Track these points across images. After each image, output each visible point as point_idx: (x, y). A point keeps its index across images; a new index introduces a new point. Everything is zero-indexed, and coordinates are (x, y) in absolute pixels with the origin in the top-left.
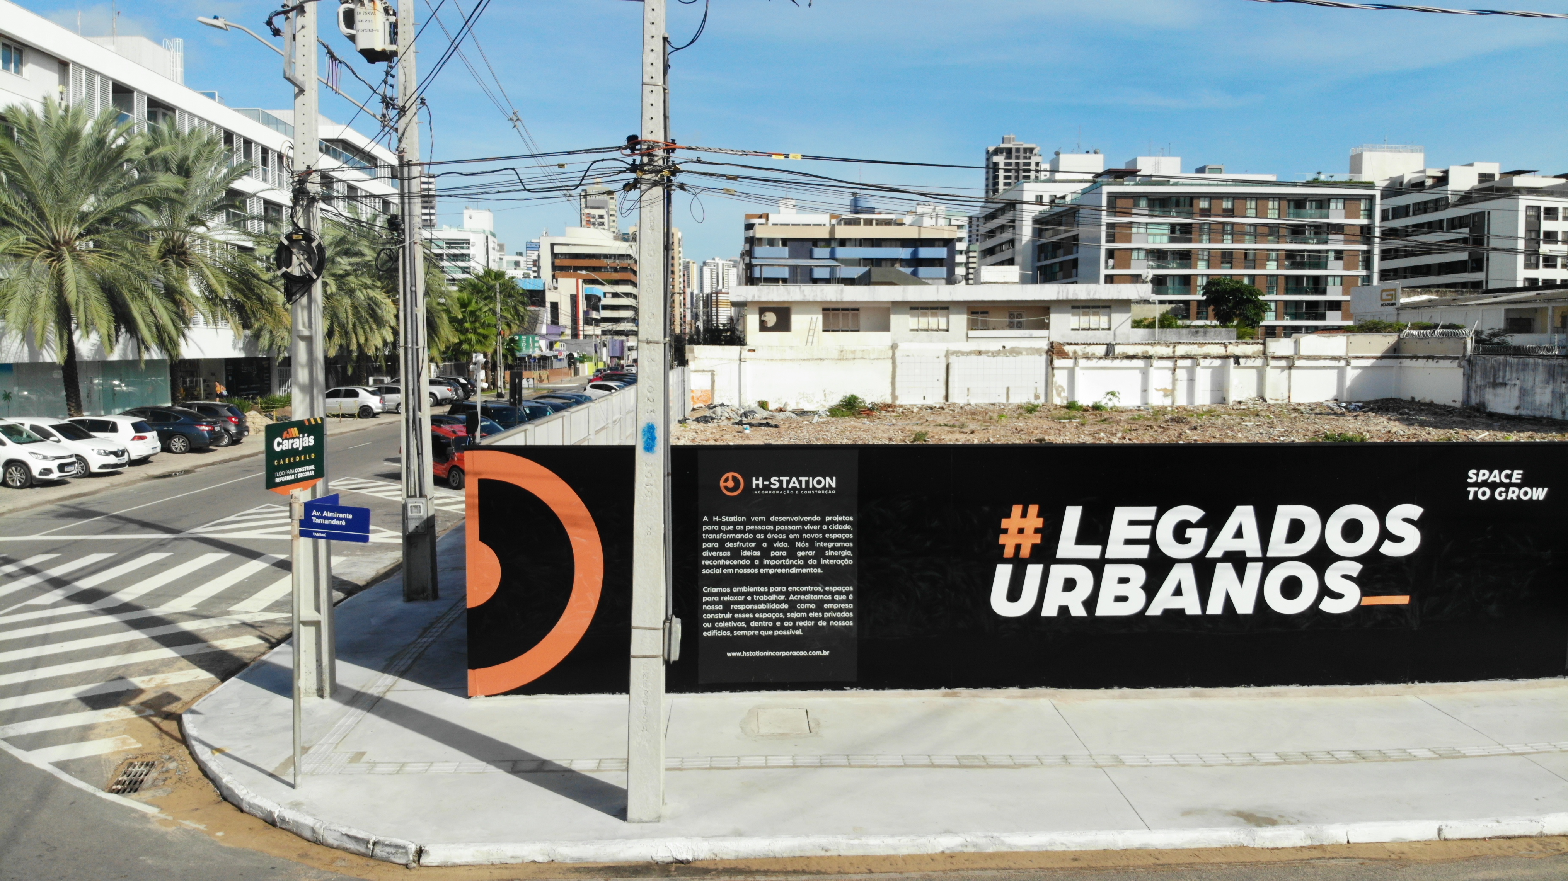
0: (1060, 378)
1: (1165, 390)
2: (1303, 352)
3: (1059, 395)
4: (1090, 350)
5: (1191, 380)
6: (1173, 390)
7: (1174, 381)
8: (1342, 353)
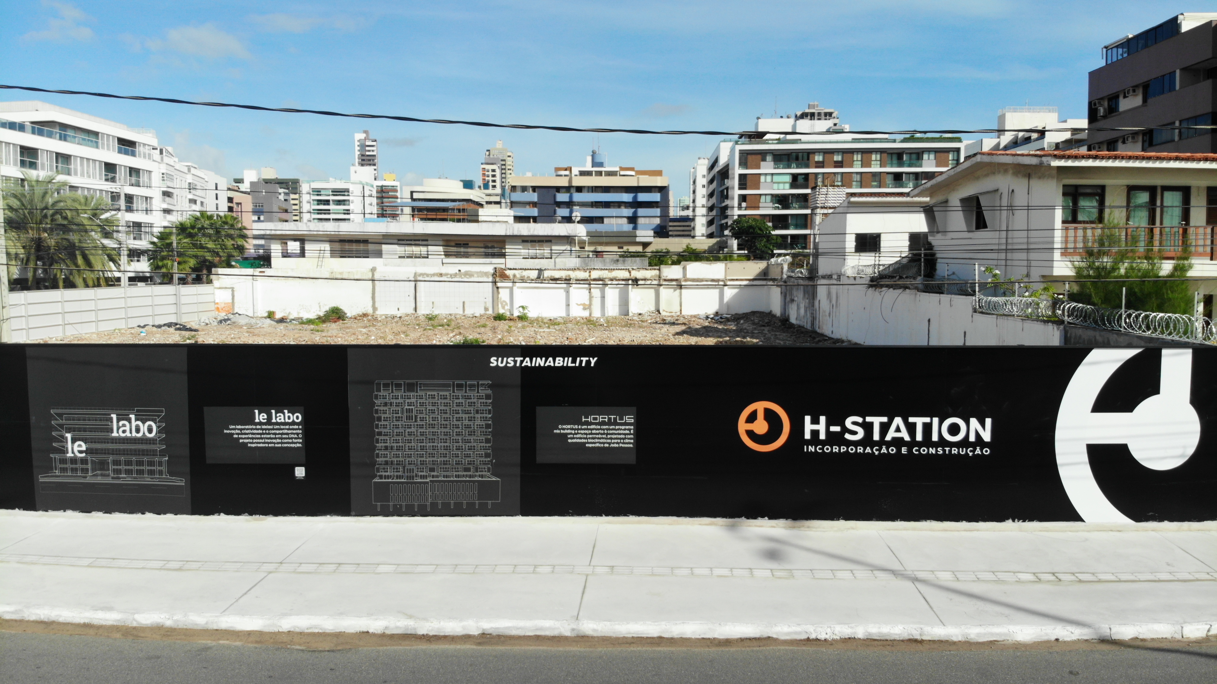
0: (504, 294)
1: (584, 305)
2: (689, 275)
3: (503, 308)
4: (526, 273)
5: (603, 297)
6: (590, 304)
7: (591, 298)
8: (721, 276)
